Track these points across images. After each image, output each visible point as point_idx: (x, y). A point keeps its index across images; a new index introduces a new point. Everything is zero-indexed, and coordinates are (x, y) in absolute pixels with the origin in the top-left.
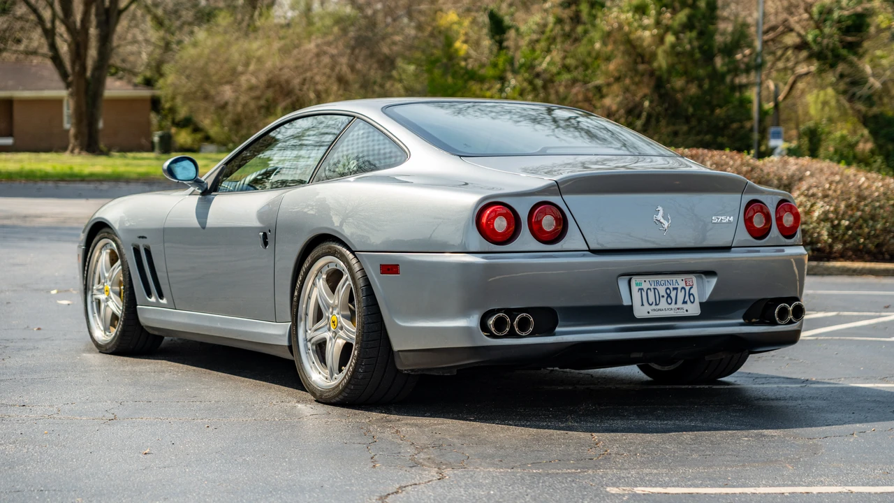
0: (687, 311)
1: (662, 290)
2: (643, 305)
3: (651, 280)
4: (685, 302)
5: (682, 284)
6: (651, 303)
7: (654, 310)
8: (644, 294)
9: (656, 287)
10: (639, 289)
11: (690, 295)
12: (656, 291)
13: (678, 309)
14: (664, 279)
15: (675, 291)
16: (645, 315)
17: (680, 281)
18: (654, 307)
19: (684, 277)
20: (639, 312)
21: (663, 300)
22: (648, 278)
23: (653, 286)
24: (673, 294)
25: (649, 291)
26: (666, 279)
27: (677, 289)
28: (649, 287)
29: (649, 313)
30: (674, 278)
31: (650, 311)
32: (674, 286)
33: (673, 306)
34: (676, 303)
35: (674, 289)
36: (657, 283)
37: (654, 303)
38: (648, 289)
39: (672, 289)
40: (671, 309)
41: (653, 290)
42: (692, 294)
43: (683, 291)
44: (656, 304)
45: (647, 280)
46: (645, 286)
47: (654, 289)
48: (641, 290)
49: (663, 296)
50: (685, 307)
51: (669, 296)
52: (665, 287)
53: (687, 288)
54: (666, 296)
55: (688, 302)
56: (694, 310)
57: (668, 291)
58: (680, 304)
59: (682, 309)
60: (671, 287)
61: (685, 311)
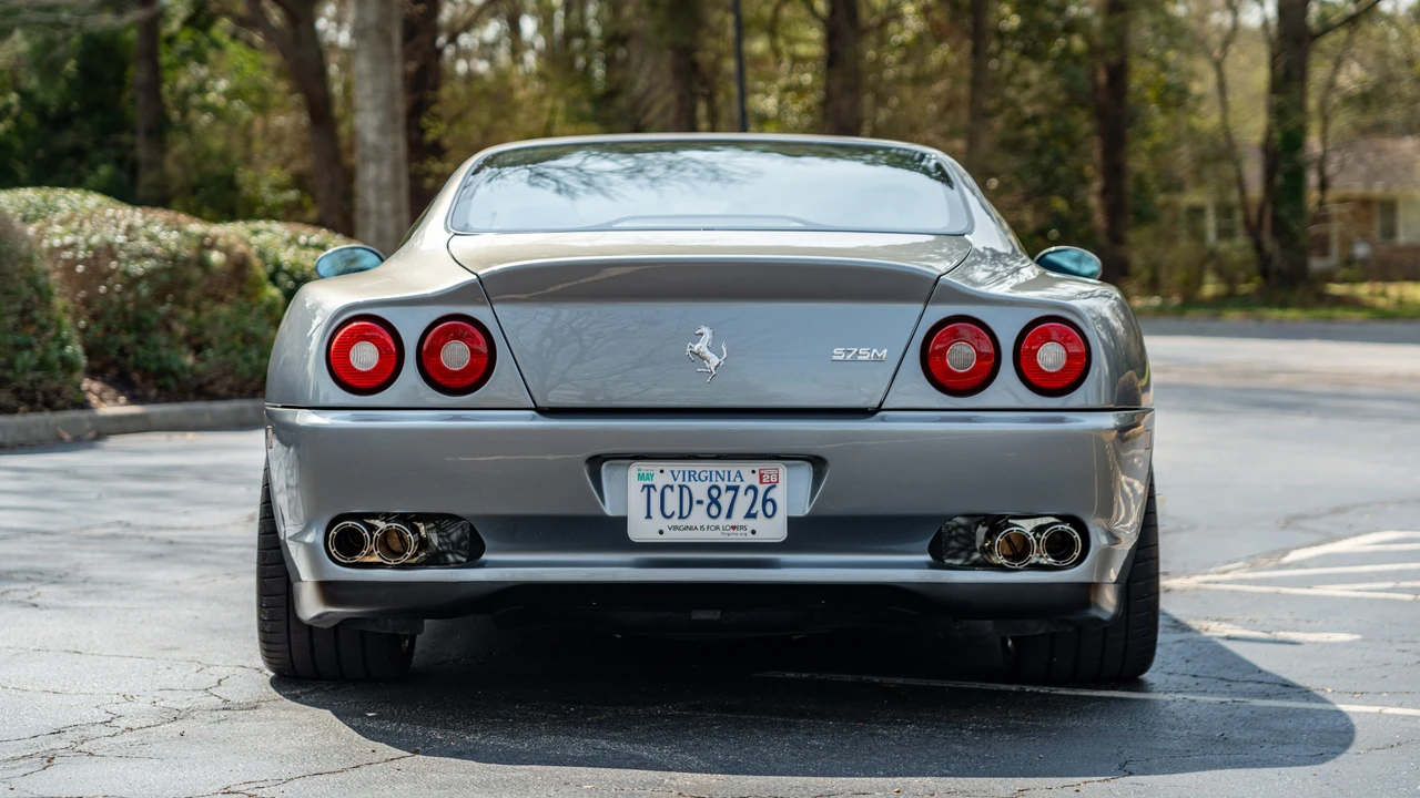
0: (754, 532)
1: (700, 490)
2: (649, 516)
3: (676, 469)
4: (750, 515)
5: (754, 480)
6: (668, 513)
7: (676, 528)
8: (655, 497)
9: (687, 483)
10: (644, 486)
11: (765, 501)
12: (685, 492)
13: (734, 528)
14: (708, 469)
15: (731, 493)
16: (654, 537)
17: (748, 474)
18: (675, 521)
19: (758, 466)
20: (640, 530)
21: (699, 511)
22: (668, 466)
23: (680, 481)
24: (725, 500)
25: (668, 491)
26: (714, 469)
27: (736, 489)
28: (671, 482)
29: (661, 532)
30: (733, 467)
31: (666, 530)
32: (731, 484)
33: (722, 521)
34: (729, 516)
35: (729, 488)
36: (692, 475)
37: (677, 514)
38: (667, 486)
39: (723, 489)
40: (717, 528)
41: (677, 489)
42: (772, 501)
43: (751, 493)
44: (681, 517)
45: (667, 469)
46: (660, 481)
47: (681, 487)
48: (648, 487)
49: (700, 502)
50: (751, 524)
51: (714, 501)
52: (708, 484)
53: (762, 489)
54: (707, 501)
55: (761, 513)
56: (774, 530)
57: (715, 493)
58: (738, 519)
59: (743, 528)
60: (722, 485)
61: (749, 532)
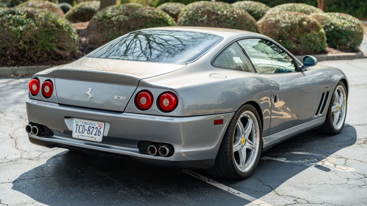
0: (95, 139)
1: (87, 127)
2: (76, 132)
3: (83, 121)
4: (95, 135)
5: (97, 126)
6: (80, 132)
7: (81, 135)
8: (78, 127)
9: (85, 125)
10: (76, 125)
11: (99, 131)
12: (84, 127)
13: (92, 137)
14: (89, 122)
15: (93, 129)
17: (96, 124)
18: (81, 134)
19: (99, 123)
20: (75, 135)
21: (86, 132)
22: (82, 120)
23: (83, 124)
24: (91, 130)
25: (81, 126)
26: (90, 122)
27: (93, 128)
28: (82, 124)
29: (78, 136)
30: (94, 122)
31: (79, 136)
32: (93, 126)
33: (90, 135)
34: (91, 134)
35: (92, 127)
36: (86, 123)
37: (81, 132)
38: (81, 125)
39: (91, 127)
40: (89, 137)
41: (82, 126)
42: (100, 132)
43: (96, 129)
44: (82, 133)
45: (81, 121)
46: (79, 124)
47: (83, 126)
48: (77, 125)
49: (86, 130)
50: (95, 137)
51: (89, 130)
52: (89, 126)
53: (99, 128)
54: (88, 130)
55: (97, 135)
56: (99, 139)
57: (89, 128)
58: (93, 135)
59: (94, 137)
60: (91, 126)
61: (94, 139)
